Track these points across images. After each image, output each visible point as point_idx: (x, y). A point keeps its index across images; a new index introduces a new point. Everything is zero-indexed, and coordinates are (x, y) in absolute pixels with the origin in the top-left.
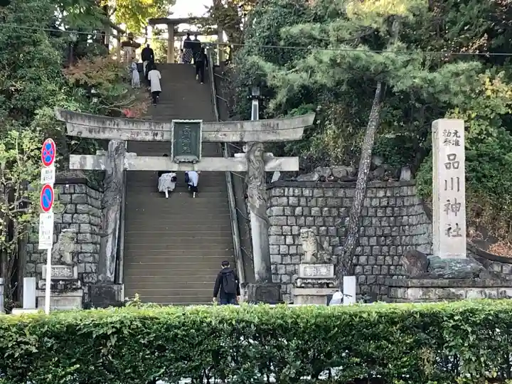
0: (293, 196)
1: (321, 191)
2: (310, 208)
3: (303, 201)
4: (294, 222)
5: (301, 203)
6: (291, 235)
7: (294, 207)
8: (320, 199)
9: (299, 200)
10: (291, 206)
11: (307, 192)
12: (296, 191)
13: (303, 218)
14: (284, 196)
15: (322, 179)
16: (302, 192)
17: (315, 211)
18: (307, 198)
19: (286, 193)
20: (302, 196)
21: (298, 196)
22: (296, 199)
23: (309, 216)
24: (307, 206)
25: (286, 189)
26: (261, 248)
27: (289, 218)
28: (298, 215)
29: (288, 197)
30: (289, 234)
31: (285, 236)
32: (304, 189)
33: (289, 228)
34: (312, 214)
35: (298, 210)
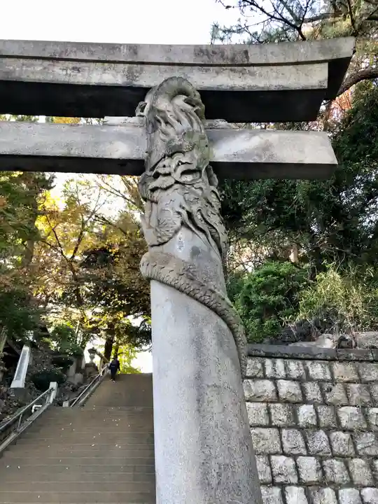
0: (287, 378)
1: (350, 367)
2: (335, 407)
3: (312, 391)
4: (302, 444)
5: (310, 396)
6: (300, 483)
7: (293, 405)
8: (355, 387)
9: (303, 390)
10: (286, 402)
11: (317, 370)
12: (293, 366)
13: (322, 434)
14: (265, 377)
15: (344, 344)
16: (307, 371)
17: (348, 415)
18: (320, 382)
19: (269, 372)
20: (310, 379)
21: (299, 380)
22: (295, 385)
23: (336, 429)
24: (325, 403)
25: (268, 362)
26: (205, 483)
27: (284, 432)
28: (308, 427)
29: (274, 380)
30: (295, 480)
31: (283, 486)
32: (309, 363)
33: (290, 462)
34: (344, 424)
35: (305, 413)
